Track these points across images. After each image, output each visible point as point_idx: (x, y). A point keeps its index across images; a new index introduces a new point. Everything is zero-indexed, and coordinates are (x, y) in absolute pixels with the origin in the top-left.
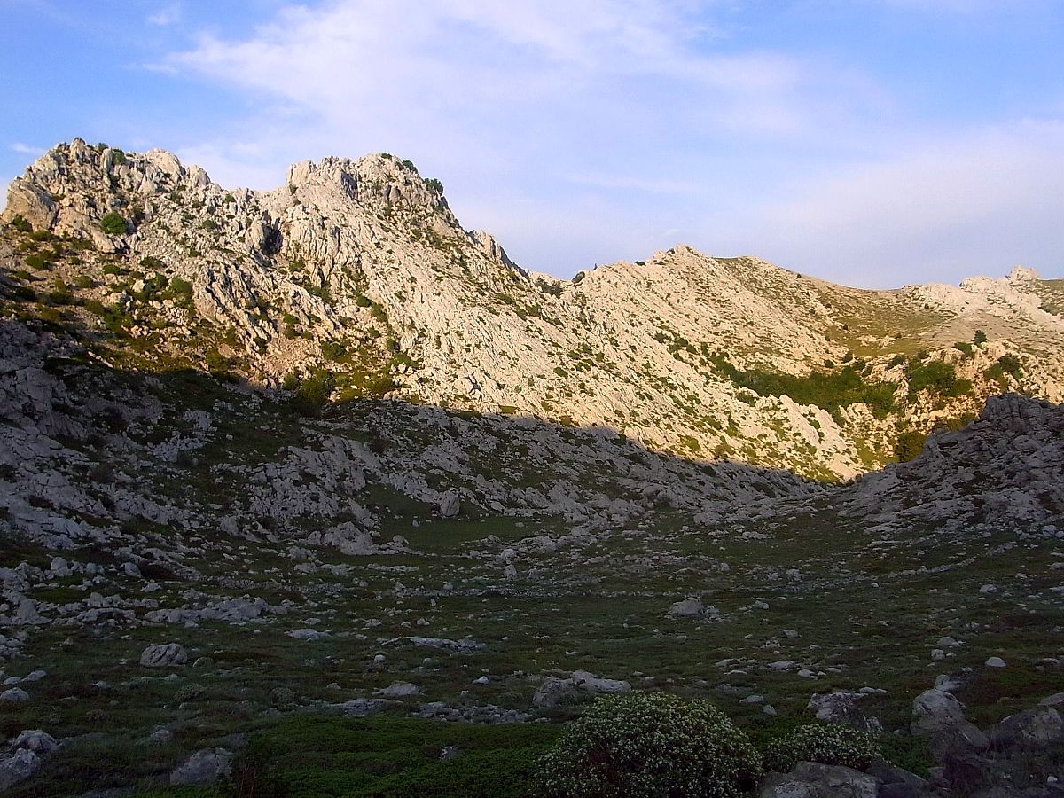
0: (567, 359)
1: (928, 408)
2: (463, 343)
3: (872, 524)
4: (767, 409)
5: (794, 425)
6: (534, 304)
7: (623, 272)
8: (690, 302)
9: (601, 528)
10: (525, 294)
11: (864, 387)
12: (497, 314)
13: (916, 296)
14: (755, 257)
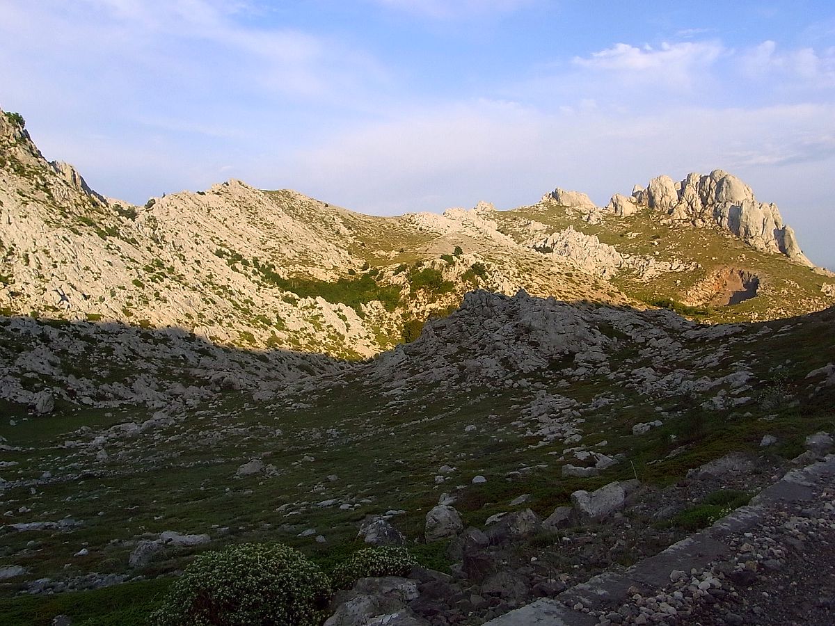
0: (143, 272)
1: (425, 302)
2: (50, 260)
3: (387, 390)
4: (307, 308)
5: (327, 319)
6: (112, 225)
7: (187, 199)
8: (243, 224)
9: (178, 411)
10: (104, 217)
11: (378, 288)
12: (81, 235)
13: (413, 221)
14: (293, 191)
